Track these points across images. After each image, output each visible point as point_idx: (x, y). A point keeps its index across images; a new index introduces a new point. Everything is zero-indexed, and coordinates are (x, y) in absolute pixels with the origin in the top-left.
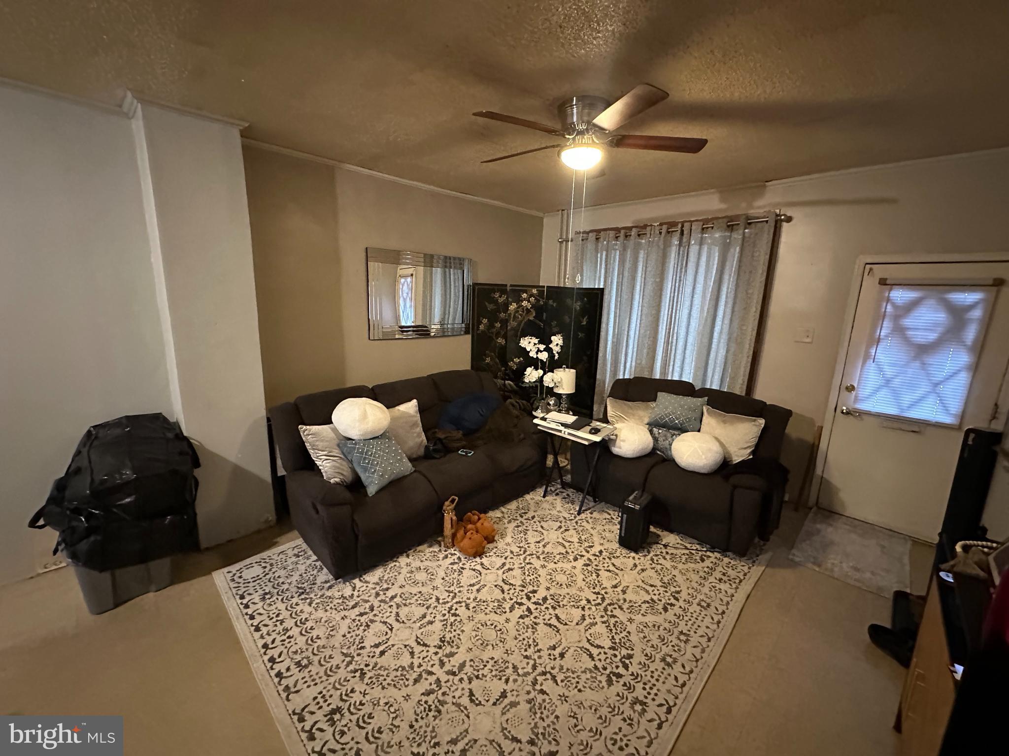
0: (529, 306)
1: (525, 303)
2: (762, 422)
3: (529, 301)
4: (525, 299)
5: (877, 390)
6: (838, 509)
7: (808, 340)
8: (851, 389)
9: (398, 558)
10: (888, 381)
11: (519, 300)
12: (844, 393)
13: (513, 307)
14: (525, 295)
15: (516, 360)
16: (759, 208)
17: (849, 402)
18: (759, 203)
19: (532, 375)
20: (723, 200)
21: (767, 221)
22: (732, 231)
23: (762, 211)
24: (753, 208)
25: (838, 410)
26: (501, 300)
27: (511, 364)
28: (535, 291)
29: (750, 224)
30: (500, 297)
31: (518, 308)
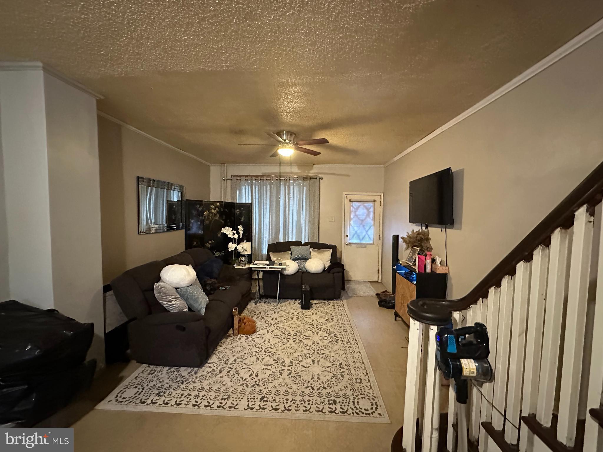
0: (216, 212)
1: (213, 211)
2: (331, 250)
3: (215, 209)
4: (213, 209)
5: (354, 235)
6: (350, 279)
7: (333, 221)
8: (347, 236)
9: (216, 349)
10: (356, 232)
11: (209, 209)
12: (346, 238)
13: (206, 213)
14: (213, 206)
15: (210, 242)
16: (312, 173)
17: (348, 240)
18: (311, 172)
19: (232, 246)
20: (299, 169)
21: (316, 179)
22: (304, 181)
23: (313, 175)
24: (310, 173)
25: (345, 244)
26: (200, 209)
27: (207, 245)
28: (218, 204)
29: (310, 179)
30: (199, 207)
31: (210, 213)
